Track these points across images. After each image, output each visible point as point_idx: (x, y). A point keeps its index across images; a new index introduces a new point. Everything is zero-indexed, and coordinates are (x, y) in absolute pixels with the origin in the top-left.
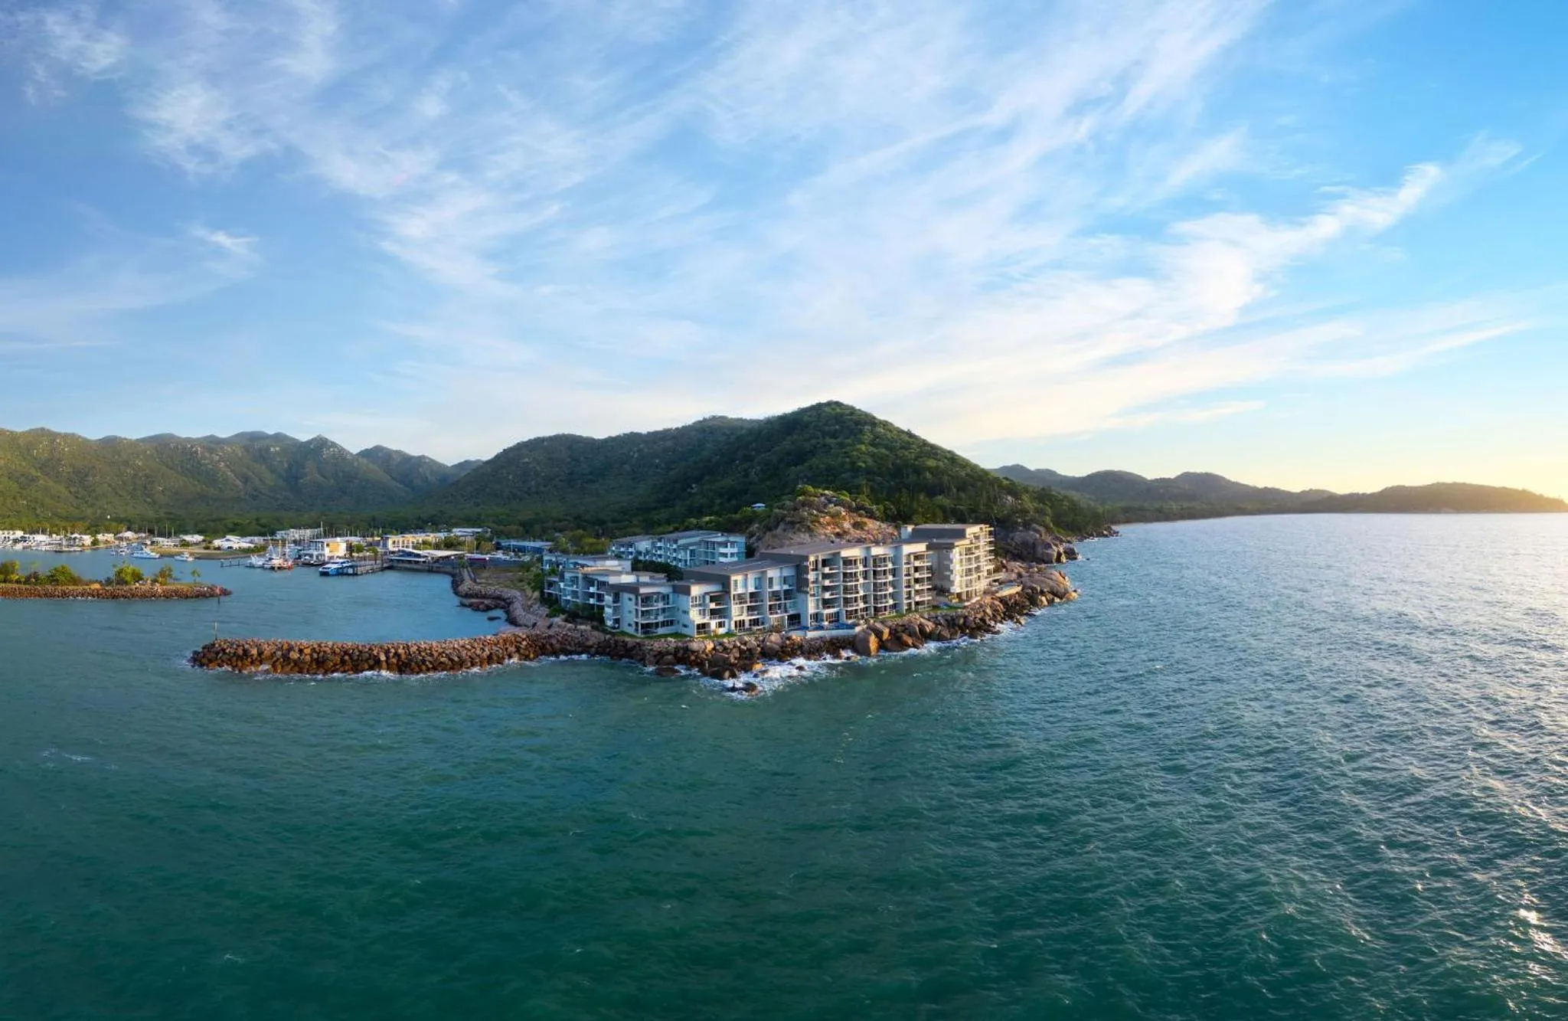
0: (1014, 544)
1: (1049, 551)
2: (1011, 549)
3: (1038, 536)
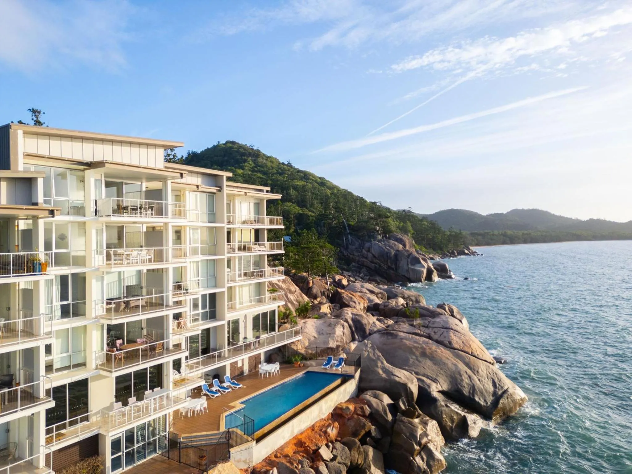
0: (370, 255)
1: (417, 268)
2: (367, 262)
3: (401, 246)
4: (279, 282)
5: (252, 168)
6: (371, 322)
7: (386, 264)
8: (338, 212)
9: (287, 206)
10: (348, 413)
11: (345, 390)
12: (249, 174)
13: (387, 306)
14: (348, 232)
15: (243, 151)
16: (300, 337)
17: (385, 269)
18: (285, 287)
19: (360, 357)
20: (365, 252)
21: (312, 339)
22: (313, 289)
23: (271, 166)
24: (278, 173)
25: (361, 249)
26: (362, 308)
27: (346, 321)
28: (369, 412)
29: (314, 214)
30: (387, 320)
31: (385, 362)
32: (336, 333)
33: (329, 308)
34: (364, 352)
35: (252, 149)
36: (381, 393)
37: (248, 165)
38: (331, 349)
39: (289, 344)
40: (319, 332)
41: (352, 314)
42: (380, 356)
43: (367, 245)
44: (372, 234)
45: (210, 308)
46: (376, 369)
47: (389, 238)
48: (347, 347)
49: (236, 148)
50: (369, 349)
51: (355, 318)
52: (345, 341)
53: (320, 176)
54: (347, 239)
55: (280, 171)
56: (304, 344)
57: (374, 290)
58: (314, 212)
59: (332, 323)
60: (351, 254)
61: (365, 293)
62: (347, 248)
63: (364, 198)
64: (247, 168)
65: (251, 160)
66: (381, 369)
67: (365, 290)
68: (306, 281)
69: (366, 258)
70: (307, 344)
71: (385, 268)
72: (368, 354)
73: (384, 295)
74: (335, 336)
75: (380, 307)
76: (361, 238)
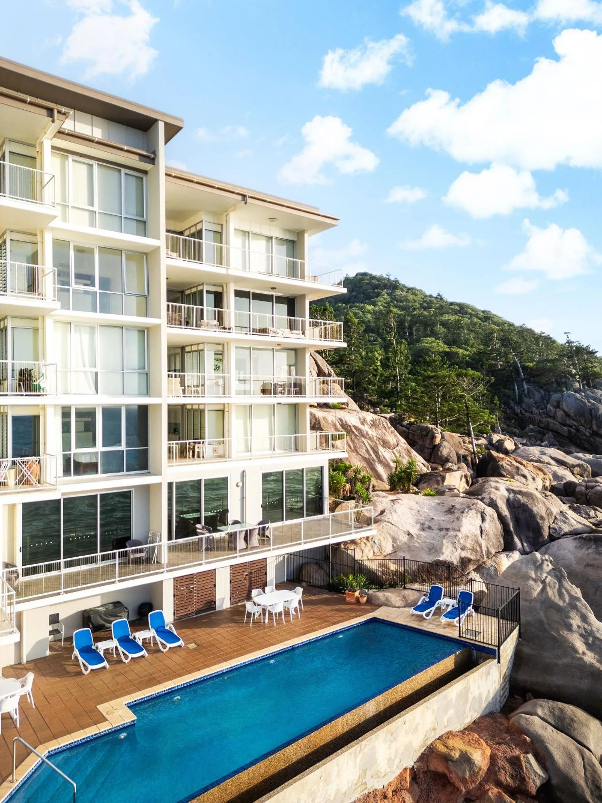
2: (554, 424)
4: (362, 424)
5: (387, 303)
6: (555, 510)
7: (589, 428)
8: (506, 346)
9: (427, 343)
10: (467, 775)
11: (465, 693)
12: (381, 310)
13: (593, 487)
14: (523, 377)
15: (377, 282)
16: (372, 531)
17: (588, 436)
18: (375, 434)
19: (518, 596)
20: (551, 408)
21: (403, 538)
22: (441, 449)
23: (414, 300)
24: (422, 306)
25: (544, 404)
26: (540, 487)
27: (493, 504)
28: (538, 783)
29: (467, 353)
30: (595, 510)
31: (592, 617)
32: (462, 529)
33: (464, 480)
34: (531, 582)
35: (389, 280)
36: (580, 714)
37: (382, 299)
38: (448, 566)
39: (346, 543)
40: (422, 524)
41: (508, 490)
42: (577, 599)
43: (555, 396)
44: (563, 380)
45: (128, 444)
46: (565, 633)
47: (595, 387)
48: (489, 563)
49: (367, 280)
50: (544, 575)
51: (514, 499)
52: (484, 549)
53: (483, 309)
54: (520, 386)
55: (425, 304)
56: (380, 548)
57: (565, 460)
58: (467, 350)
59: (458, 506)
60: (526, 411)
61: (548, 463)
62: (520, 402)
63: (551, 336)
64: (380, 304)
65: (387, 293)
66: (581, 635)
67: (546, 459)
68: (430, 434)
69: (554, 418)
70: (388, 549)
71: (587, 434)
72: (544, 590)
73: (585, 470)
74: (460, 535)
75: (578, 489)
76: (545, 388)
